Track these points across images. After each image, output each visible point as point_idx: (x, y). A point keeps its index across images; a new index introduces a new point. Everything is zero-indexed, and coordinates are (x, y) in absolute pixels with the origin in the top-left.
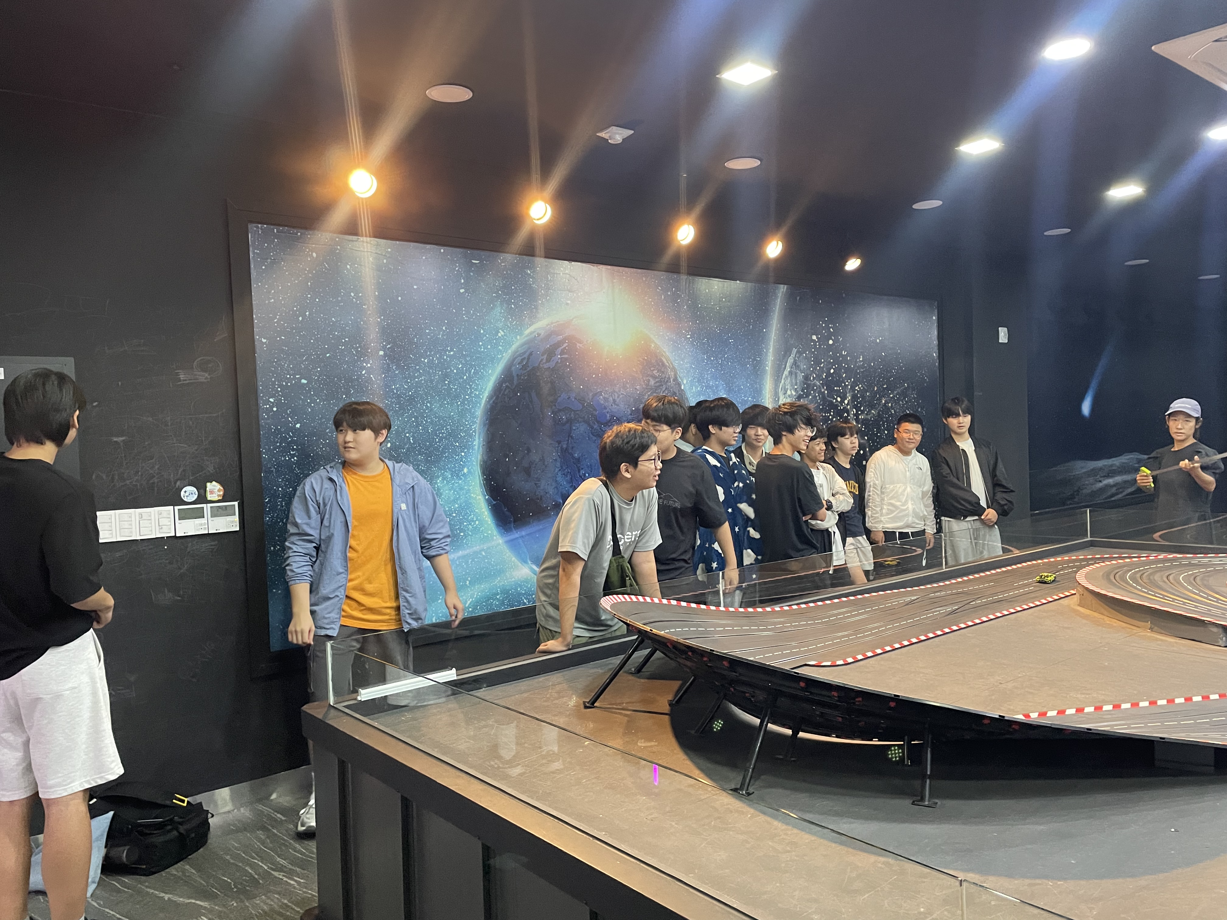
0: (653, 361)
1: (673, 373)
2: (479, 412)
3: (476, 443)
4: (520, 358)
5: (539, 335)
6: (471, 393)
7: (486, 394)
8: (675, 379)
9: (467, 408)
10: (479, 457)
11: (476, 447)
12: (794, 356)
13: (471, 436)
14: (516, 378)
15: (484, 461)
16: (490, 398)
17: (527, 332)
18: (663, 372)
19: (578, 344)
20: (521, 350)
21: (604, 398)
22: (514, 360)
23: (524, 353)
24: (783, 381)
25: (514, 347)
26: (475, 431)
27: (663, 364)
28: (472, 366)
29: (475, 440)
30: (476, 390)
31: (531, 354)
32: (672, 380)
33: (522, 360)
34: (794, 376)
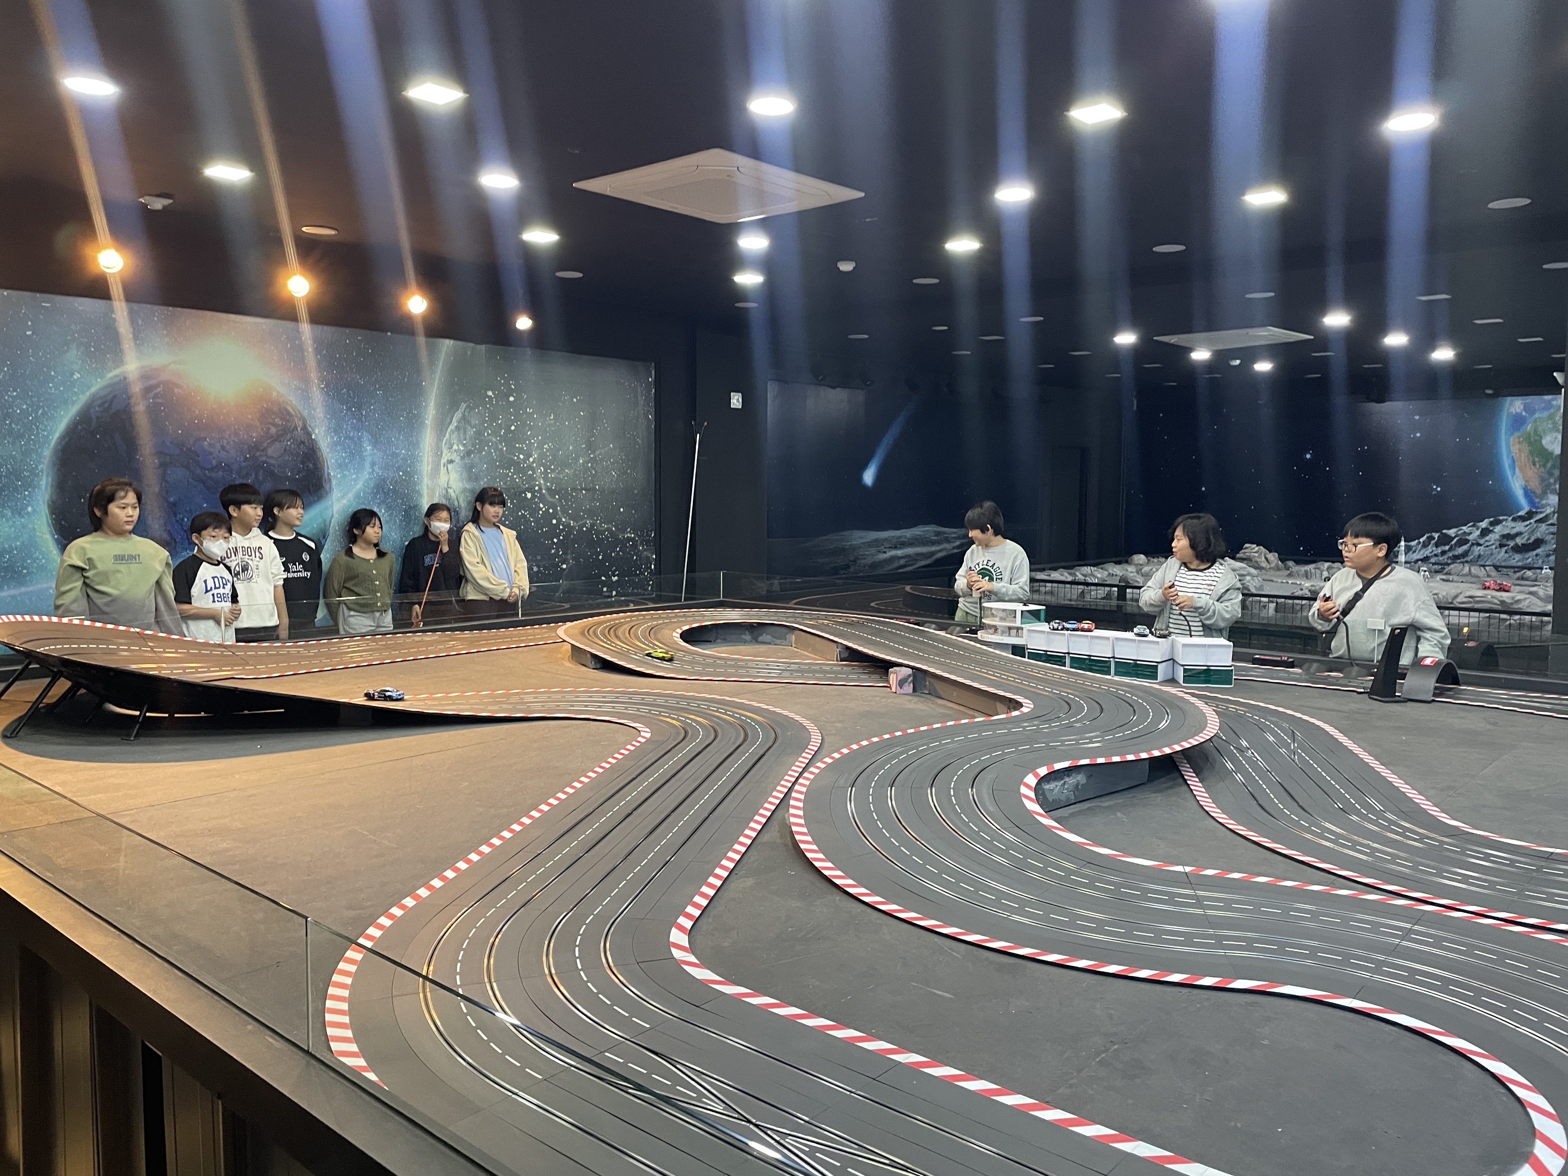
0: (275, 409)
1: (300, 423)
2: (47, 452)
3: (43, 483)
4: (99, 402)
5: (126, 378)
6: (38, 433)
7: (57, 435)
8: (304, 428)
9: (32, 449)
10: (47, 497)
11: (43, 487)
12: (463, 410)
13: (37, 475)
14: (95, 421)
15: (53, 502)
16: (62, 438)
17: (110, 375)
18: (288, 421)
19: (176, 390)
20: (102, 393)
21: (210, 444)
22: (93, 402)
23: (106, 396)
24: (447, 435)
25: (93, 389)
26: (42, 471)
27: (289, 413)
28: (39, 407)
29: (41, 480)
30: (44, 431)
31: (115, 397)
32: (299, 429)
33: (103, 403)
34: (462, 431)
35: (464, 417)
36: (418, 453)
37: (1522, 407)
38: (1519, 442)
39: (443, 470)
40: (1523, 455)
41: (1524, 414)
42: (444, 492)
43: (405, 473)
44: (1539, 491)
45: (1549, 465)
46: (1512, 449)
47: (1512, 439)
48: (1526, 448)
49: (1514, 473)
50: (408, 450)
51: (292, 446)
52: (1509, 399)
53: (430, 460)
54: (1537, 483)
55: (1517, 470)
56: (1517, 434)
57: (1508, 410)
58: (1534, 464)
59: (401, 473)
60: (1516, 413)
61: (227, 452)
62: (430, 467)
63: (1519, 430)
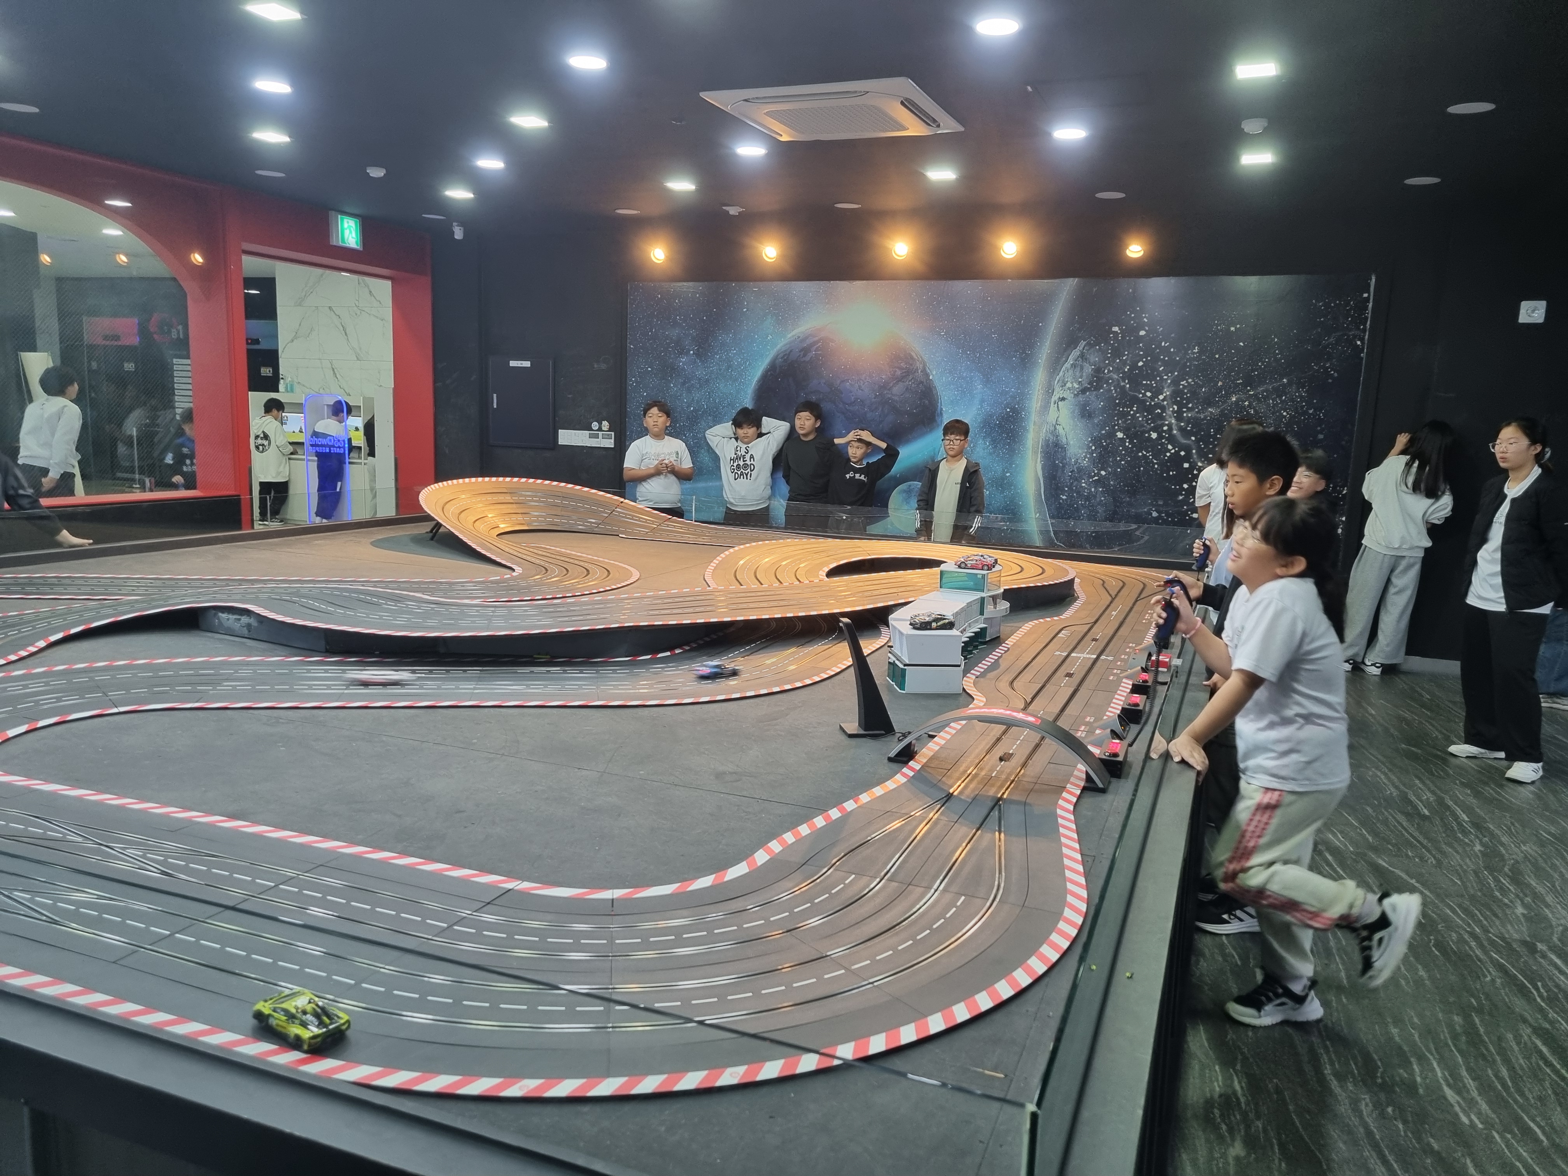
0: (902, 355)
1: (921, 366)
4: (782, 354)
5: (799, 337)
7: (756, 379)
8: (924, 370)
14: (779, 368)
16: (758, 381)
17: (789, 336)
18: (911, 365)
19: (831, 344)
20: (784, 349)
21: (851, 384)
22: (778, 356)
23: (785, 351)
25: (779, 347)
27: (912, 358)
28: (747, 361)
30: (750, 375)
31: (791, 351)
32: (919, 371)
33: (784, 355)
34: (1079, 368)
35: (1082, 356)
36: (1028, 391)
39: (1053, 407)
42: (1052, 428)
43: (1014, 410)
50: (1018, 388)
51: (913, 385)
53: (1040, 397)
59: (1008, 410)
61: (862, 390)
62: (1039, 404)
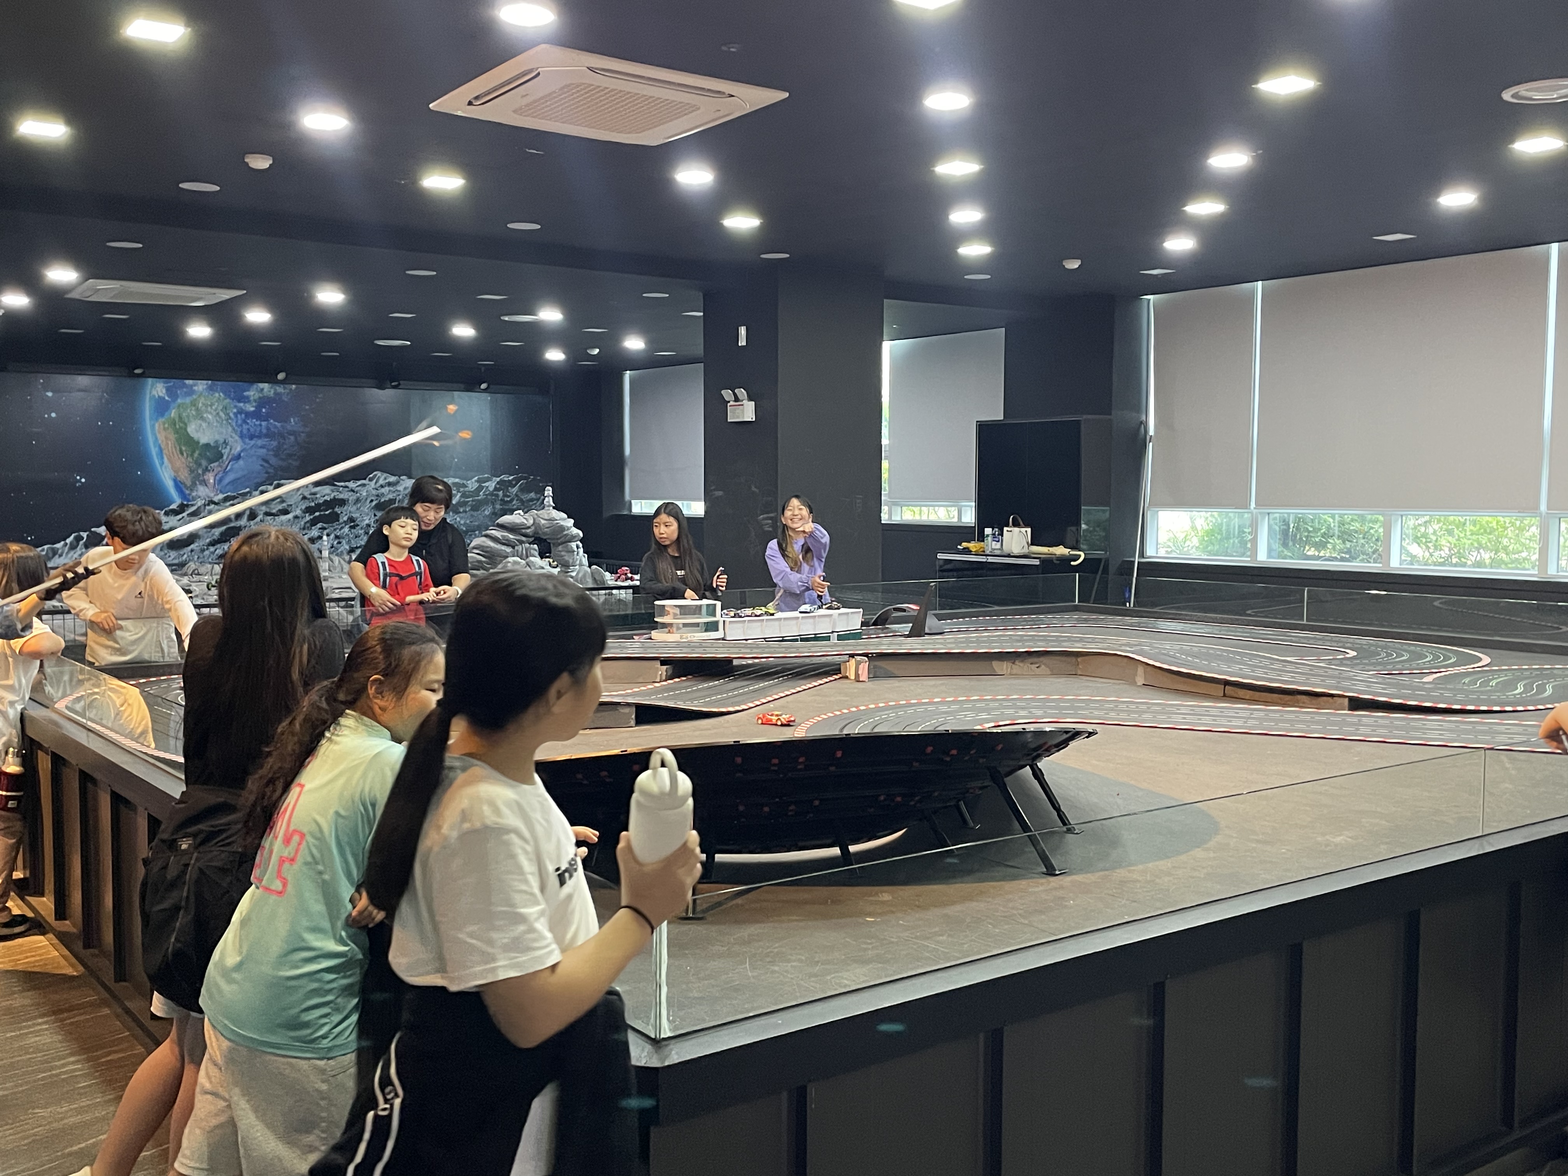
37: (164, 391)
38: (165, 429)
40: (170, 443)
41: (167, 398)
44: (189, 483)
45: (196, 455)
46: (159, 436)
47: (157, 425)
48: (172, 437)
49: (162, 464)
52: (150, 380)
54: (187, 475)
55: (166, 460)
56: (161, 420)
57: (150, 393)
58: (182, 454)
60: (159, 396)
63: (162, 415)
